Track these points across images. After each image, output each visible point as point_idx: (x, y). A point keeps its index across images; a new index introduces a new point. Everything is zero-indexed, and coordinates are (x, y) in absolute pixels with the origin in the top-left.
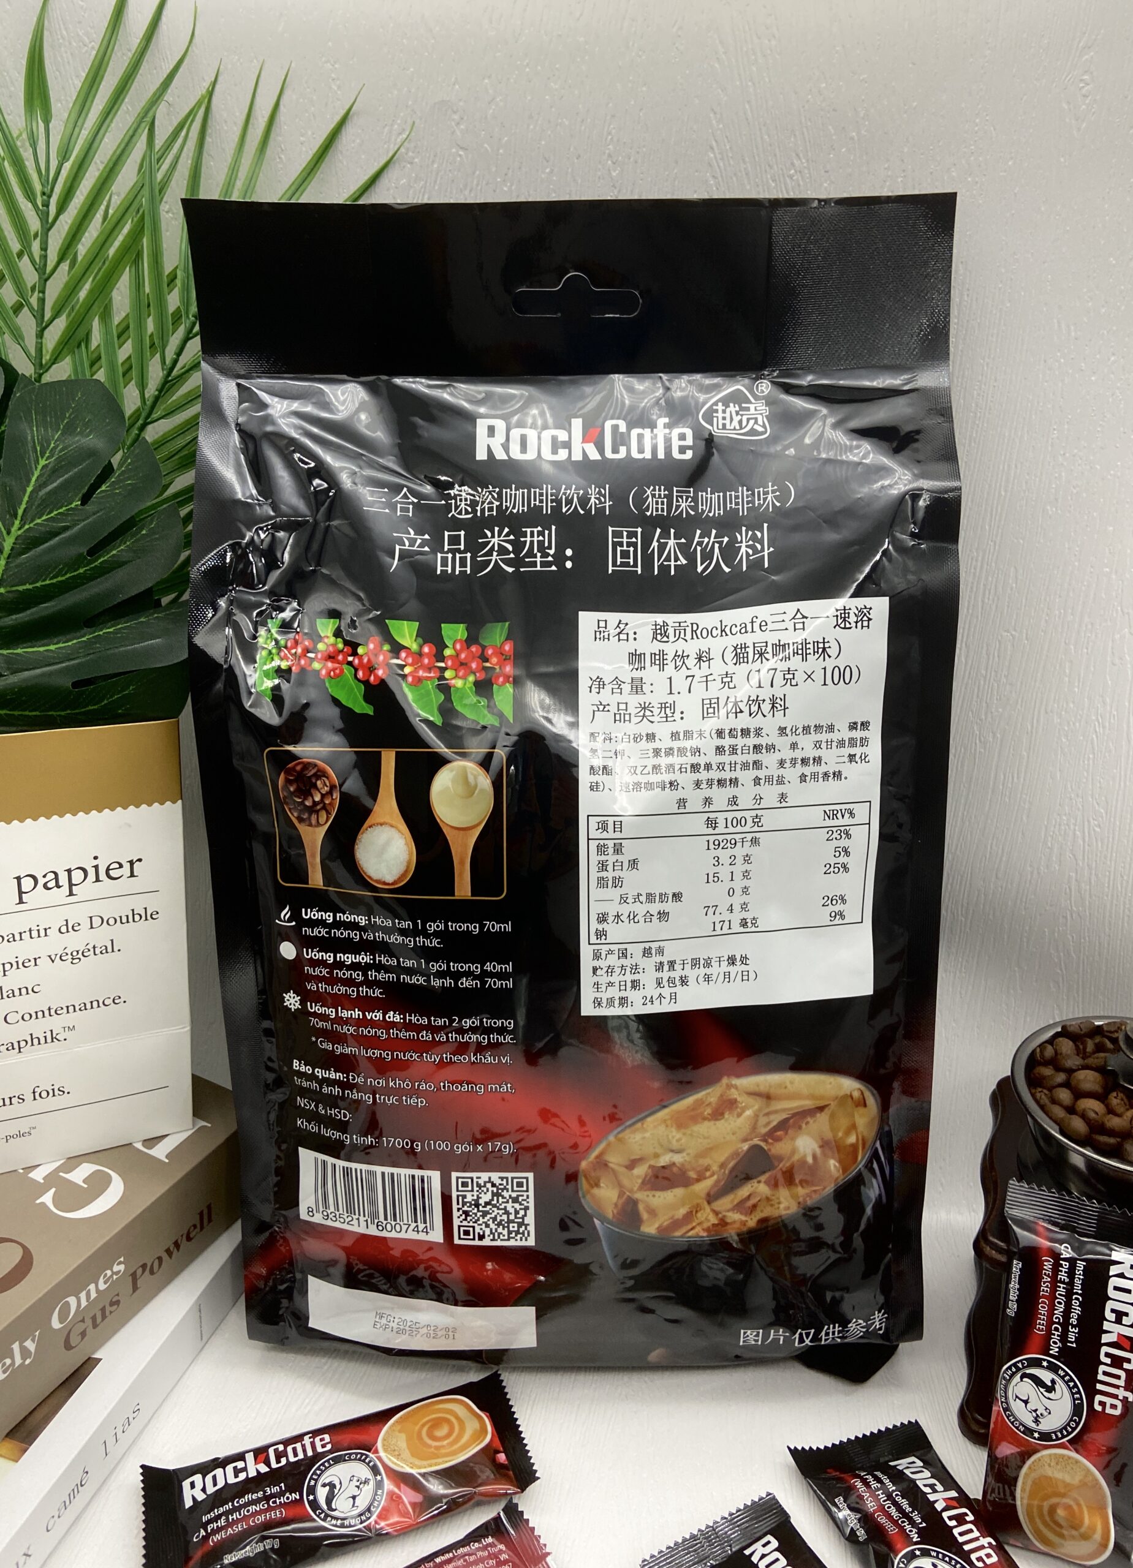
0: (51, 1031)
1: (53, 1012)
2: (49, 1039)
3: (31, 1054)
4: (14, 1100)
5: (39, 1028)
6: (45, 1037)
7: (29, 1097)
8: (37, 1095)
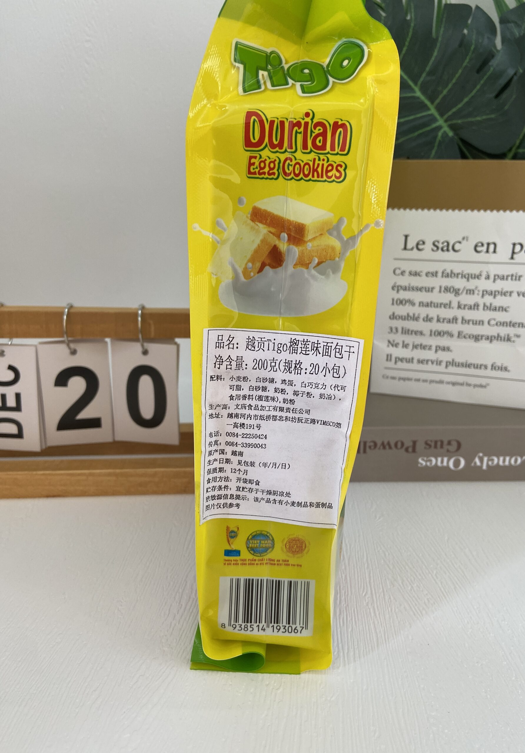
0: (508, 335)
1: (511, 324)
2: (506, 339)
3: (496, 344)
4: (483, 367)
5: (503, 331)
6: (504, 338)
7: (489, 367)
8: (493, 367)
